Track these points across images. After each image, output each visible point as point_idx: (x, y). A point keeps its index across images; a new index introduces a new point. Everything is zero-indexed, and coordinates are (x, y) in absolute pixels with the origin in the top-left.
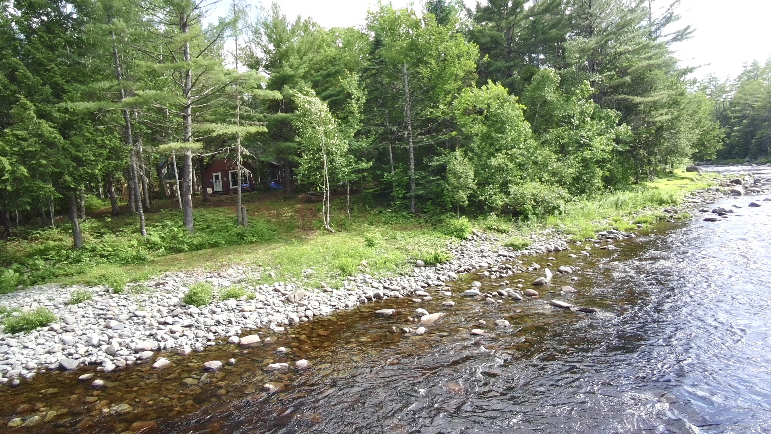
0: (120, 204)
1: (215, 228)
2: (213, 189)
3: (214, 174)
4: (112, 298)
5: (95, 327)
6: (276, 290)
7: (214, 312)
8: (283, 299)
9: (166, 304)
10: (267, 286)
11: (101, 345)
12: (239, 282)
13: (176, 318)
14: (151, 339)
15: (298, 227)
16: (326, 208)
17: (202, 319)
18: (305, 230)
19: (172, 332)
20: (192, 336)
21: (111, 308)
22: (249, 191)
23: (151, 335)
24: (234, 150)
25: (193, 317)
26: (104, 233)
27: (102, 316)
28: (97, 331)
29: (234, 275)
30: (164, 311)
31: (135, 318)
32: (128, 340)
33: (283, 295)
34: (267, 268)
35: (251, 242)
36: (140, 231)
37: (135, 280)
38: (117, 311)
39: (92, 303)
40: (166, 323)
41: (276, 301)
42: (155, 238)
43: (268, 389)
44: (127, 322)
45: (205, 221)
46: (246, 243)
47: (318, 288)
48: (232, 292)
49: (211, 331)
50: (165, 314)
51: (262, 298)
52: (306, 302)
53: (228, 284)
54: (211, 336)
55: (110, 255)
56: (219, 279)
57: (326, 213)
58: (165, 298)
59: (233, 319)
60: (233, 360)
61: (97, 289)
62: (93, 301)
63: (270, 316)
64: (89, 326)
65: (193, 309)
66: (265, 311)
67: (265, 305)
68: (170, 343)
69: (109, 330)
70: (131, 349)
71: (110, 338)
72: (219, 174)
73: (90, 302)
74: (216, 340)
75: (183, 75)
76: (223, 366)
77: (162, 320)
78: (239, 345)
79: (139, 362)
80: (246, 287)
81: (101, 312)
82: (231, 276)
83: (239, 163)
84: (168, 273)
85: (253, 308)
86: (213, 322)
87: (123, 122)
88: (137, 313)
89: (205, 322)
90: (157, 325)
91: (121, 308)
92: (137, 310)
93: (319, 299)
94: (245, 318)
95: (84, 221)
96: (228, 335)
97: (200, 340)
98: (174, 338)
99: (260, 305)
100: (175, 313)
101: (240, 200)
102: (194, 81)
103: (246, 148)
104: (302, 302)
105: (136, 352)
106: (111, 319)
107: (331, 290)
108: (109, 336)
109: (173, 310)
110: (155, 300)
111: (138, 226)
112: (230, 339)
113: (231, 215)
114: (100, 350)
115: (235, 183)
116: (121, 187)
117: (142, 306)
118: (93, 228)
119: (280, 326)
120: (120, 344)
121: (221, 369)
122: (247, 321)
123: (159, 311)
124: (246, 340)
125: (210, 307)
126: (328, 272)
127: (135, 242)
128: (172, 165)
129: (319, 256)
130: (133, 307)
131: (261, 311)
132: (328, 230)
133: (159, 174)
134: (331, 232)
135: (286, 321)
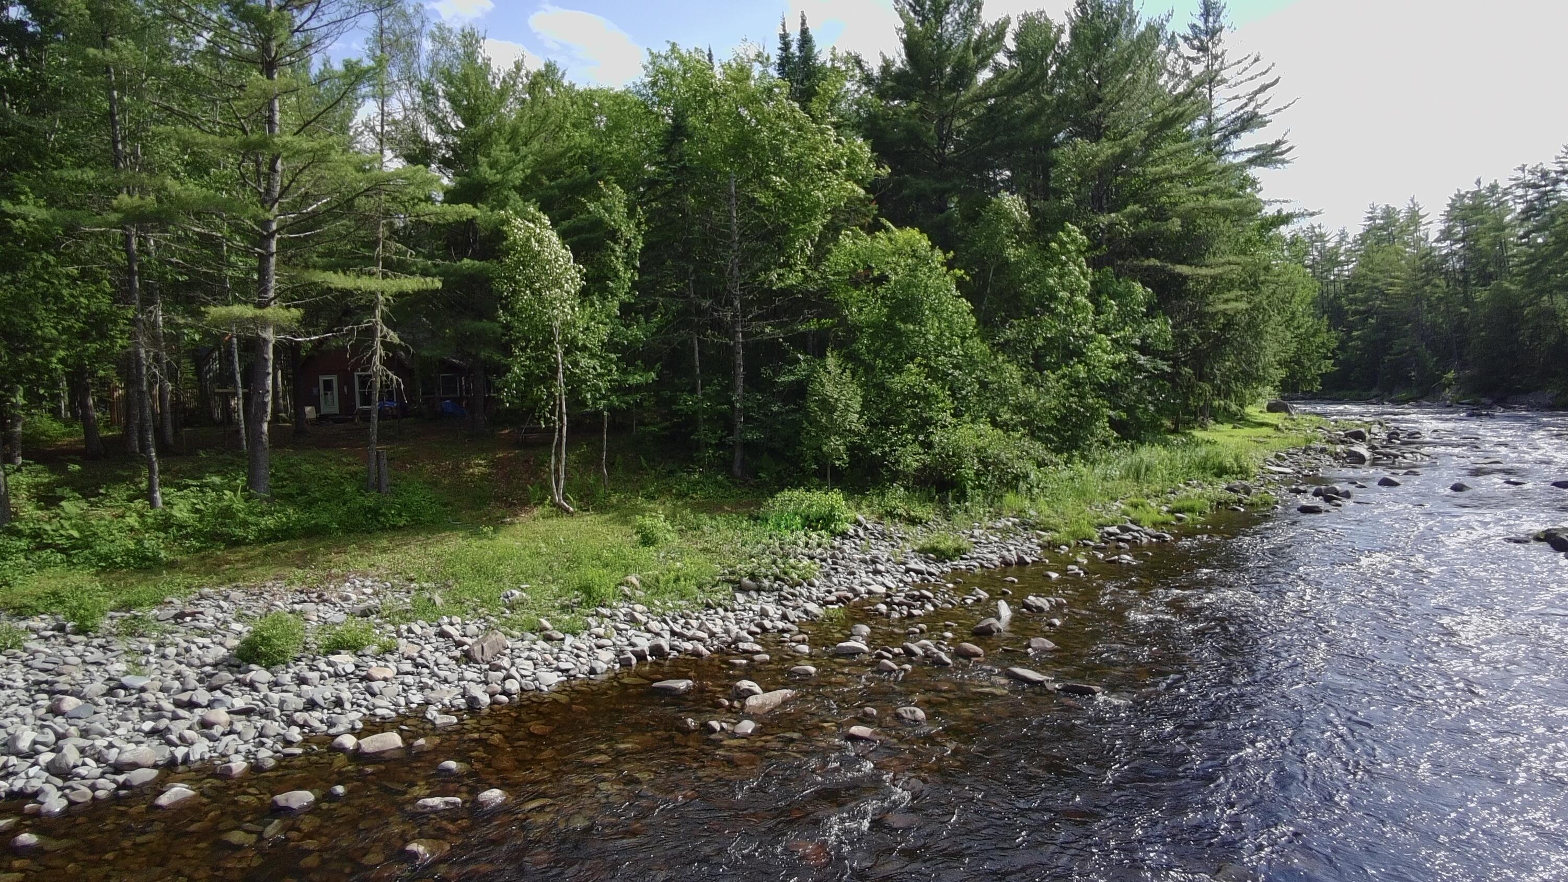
0: (105, 433)
1: (317, 495)
2: (318, 410)
4: (70, 644)
5: (28, 710)
6: (443, 634)
7: (302, 681)
8: (457, 653)
9: (197, 662)
10: (423, 623)
11: (38, 753)
12: (365, 614)
13: (218, 694)
14: (155, 742)
15: (497, 498)
16: (558, 461)
17: (275, 697)
18: (512, 504)
19: (205, 725)
20: (252, 733)
21: (65, 669)
22: (395, 417)
23: (153, 732)
24: (368, 333)
25: (255, 689)
26: (62, 498)
27: (44, 686)
28: (31, 720)
29: (354, 597)
30: (191, 674)
31: (122, 692)
32: (100, 743)
33: (459, 644)
34: (425, 585)
35: (394, 528)
36: (148, 495)
37: (126, 606)
38: (79, 676)
39: (25, 656)
40: (191, 705)
41: (444, 659)
42: (181, 512)
43: (415, 855)
44: (102, 701)
45: (297, 478)
46: (383, 529)
47: (532, 631)
48: (348, 637)
49: (295, 723)
50: (192, 682)
51: (413, 651)
52: (506, 662)
53: (340, 617)
54: (295, 734)
55: (74, 547)
56: (321, 607)
57: (557, 471)
58: (194, 647)
59: (346, 695)
60: (340, 789)
61: (36, 623)
62: (25, 650)
63: (428, 691)
64: (13, 708)
65: (259, 674)
66: (417, 678)
67: (417, 665)
68: (201, 749)
69: (59, 719)
70: (106, 761)
71: (60, 737)
72: (334, 378)
73: (19, 652)
74: (306, 741)
75: (264, 169)
76: (317, 801)
77: (185, 697)
78: (357, 755)
79: (122, 792)
80: (379, 626)
81: (43, 677)
82: (346, 599)
83: (376, 359)
84: (206, 590)
85: (390, 672)
86: (300, 703)
87: (121, 259)
88: (125, 680)
89: (282, 702)
90: (171, 707)
91: (93, 668)
92: (127, 673)
93: (534, 655)
94: (373, 695)
95: (19, 470)
96: (332, 731)
97: (269, 742)
98: (212, 738)
99: (407, 666)
100: (215, 681)
101: (374, 438)
102: (286, 183)
103: (394, 330)
104: (498, 662)
105: (119, 768)
106: (65, 693)
107: (562, 636)
108: (56, 733)
109: (211, 676)
110: (171, 651)
111: (144, 486)
112: (339, 739)
113: (353, 468)
114: (35, 764)
115: (367, 399)
116: (111, 396)
117: (138, 665)
118: (37, 486)
119: (447, 713)
120: (82, 751)
121: (312, 809)
122: (377, 701)
123: (178, 676)
124: (371, 744)
125: (296, 669)
126: (557, 597)
127: (132, 520)
128: (230, 354)
129: (537, 561)
130: (118, 667)
131: (409, 679)
132: (560, 506)
133: (198, 372)
134: (567, 511)
135: (461, 702)
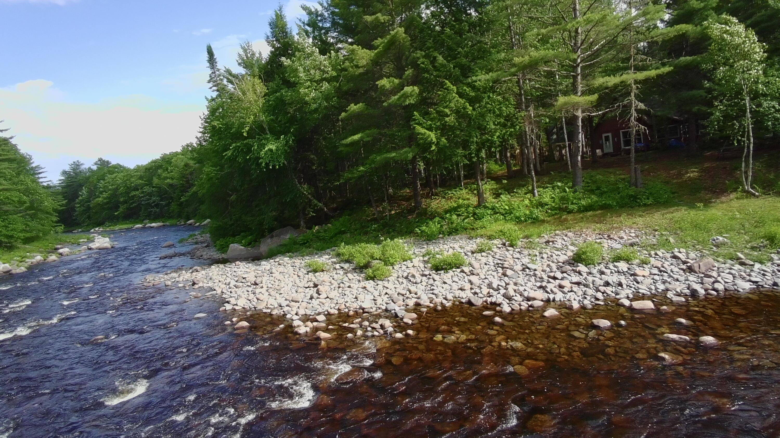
0: (514, 169)
1: (605, 189)
2: (603, 151)
3: (604, 135)
4: (508, 250)
5: (495, 274)
6: (675, 257)
7: (602, 273)
8: (684, 267)
9: (556, 261)
10: (664, 251)
11: (500, 289)
12: (632, 245)
13: (565, 275)
14: (541, 291)
15: (705, 189)
16: (747, 166)
17: (590, 278)
18: (715, 192)
19: (561, 287)
20: (580, 293)
21: (507, 259)
22: (643, 151)
23: (541, 287)
24: (627, 107)
25: (581, 275)
26: (501, 194)
27: (500, 265)
28: (496, 277)
29: (625, 238)
30: (554, 266)
31: (527, 270)
32: (521, 289)
33: (684, 263)
34: (664, 233)
35: (645, 205)
36: (532, 192)
37: (527, 237)
38: (512, 262)
39: (493, 254)
40: (555, 278)
41: (677, 270)
42: (547, 199)
43: (663, 359)
44: (520, 273)
45: (595, 182)
46: (639, 206)
47: (731, 259)
48: (623, 255)
49: (600, 291)
50: (554, 268)
51: (659, 264)
52: (714, 274)
53: (619, 246)
54: (599, 295)
55: (506, 214)
56: (609, 241)
57: (746, 172)
58: (554, 255)
59: (624, 281)
60: (623, 322)
61: (495, 242)
62: (493, 251)
63: (667, 285)
64: (490, 272)
65: (582, 268)
66: (661, 278)
67: (661, 271)
68: (559, 296)
69: (506, 278)
70: (524, 296)
71: (507, 284)
72: (610, 135)
73: (491, 252)
74: (605, 300)
75: (573, 34)
76: (612, 326)
77: (552, 274)
78: (631, 309)
79: (530, 308)
80: (639, 251)
81: (499, 262)
82: (622, 238)
83: (633, 119)
84: (557, 232)
85: (647, 273)
86: (602, 283)
87: (516, 90)
88: (529, 265)
89: (593, 281)
90: (547, 278)
91: (516, 260)
92: (529, 263)
93: (733, 272)
94: (638, 283)
95: (486, 183)
96: (618, 297)
97: (589, 298)
98: (564, 293)
99: (655, 271)
100: (564, 269)
101: (633, 160)
102: (583, 38)
103: (641, 102)
104: (710, 273)
105: (528, 299)
106: (508, 268)
107: (752, 263)
108: (505, 283)
109: (562, 267)
110: (545, 256)
111: (530, 188)
112: (621, 301)
113: (623, 177)
114: (499, 293)
115: (628, 143)
116: (515, 153)
117: (533, 260)
118: (492, 189)
119: (679, 295)
120: (515, 291)
121: (610, 329)
122: (640, 286)
123: (548, 266)
124: (637, 305)
125: (599, 268)
126: (748, 242)
127: (527, 202)
128: (562, 128)
129: (734, 222)
130: (526, 260)
131: (656, 277)
132: (748, 192)
133: (548, 139)
134: (754, 195)
135: (687, 292)
